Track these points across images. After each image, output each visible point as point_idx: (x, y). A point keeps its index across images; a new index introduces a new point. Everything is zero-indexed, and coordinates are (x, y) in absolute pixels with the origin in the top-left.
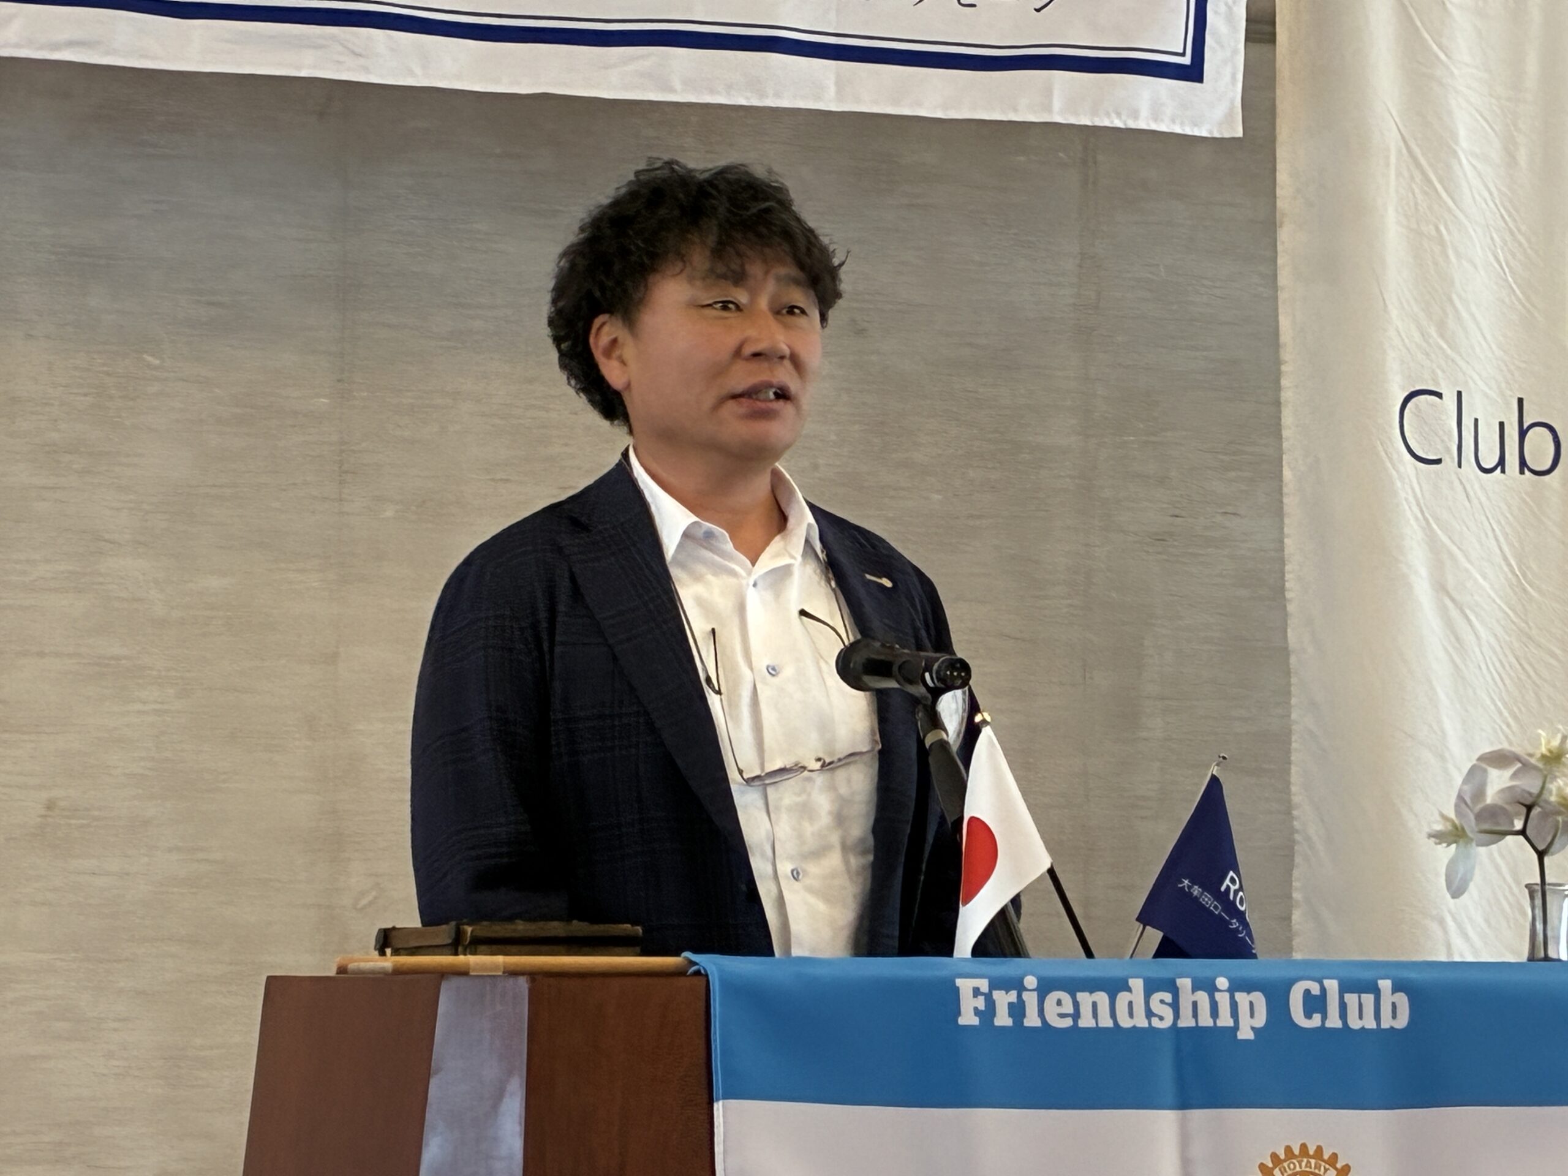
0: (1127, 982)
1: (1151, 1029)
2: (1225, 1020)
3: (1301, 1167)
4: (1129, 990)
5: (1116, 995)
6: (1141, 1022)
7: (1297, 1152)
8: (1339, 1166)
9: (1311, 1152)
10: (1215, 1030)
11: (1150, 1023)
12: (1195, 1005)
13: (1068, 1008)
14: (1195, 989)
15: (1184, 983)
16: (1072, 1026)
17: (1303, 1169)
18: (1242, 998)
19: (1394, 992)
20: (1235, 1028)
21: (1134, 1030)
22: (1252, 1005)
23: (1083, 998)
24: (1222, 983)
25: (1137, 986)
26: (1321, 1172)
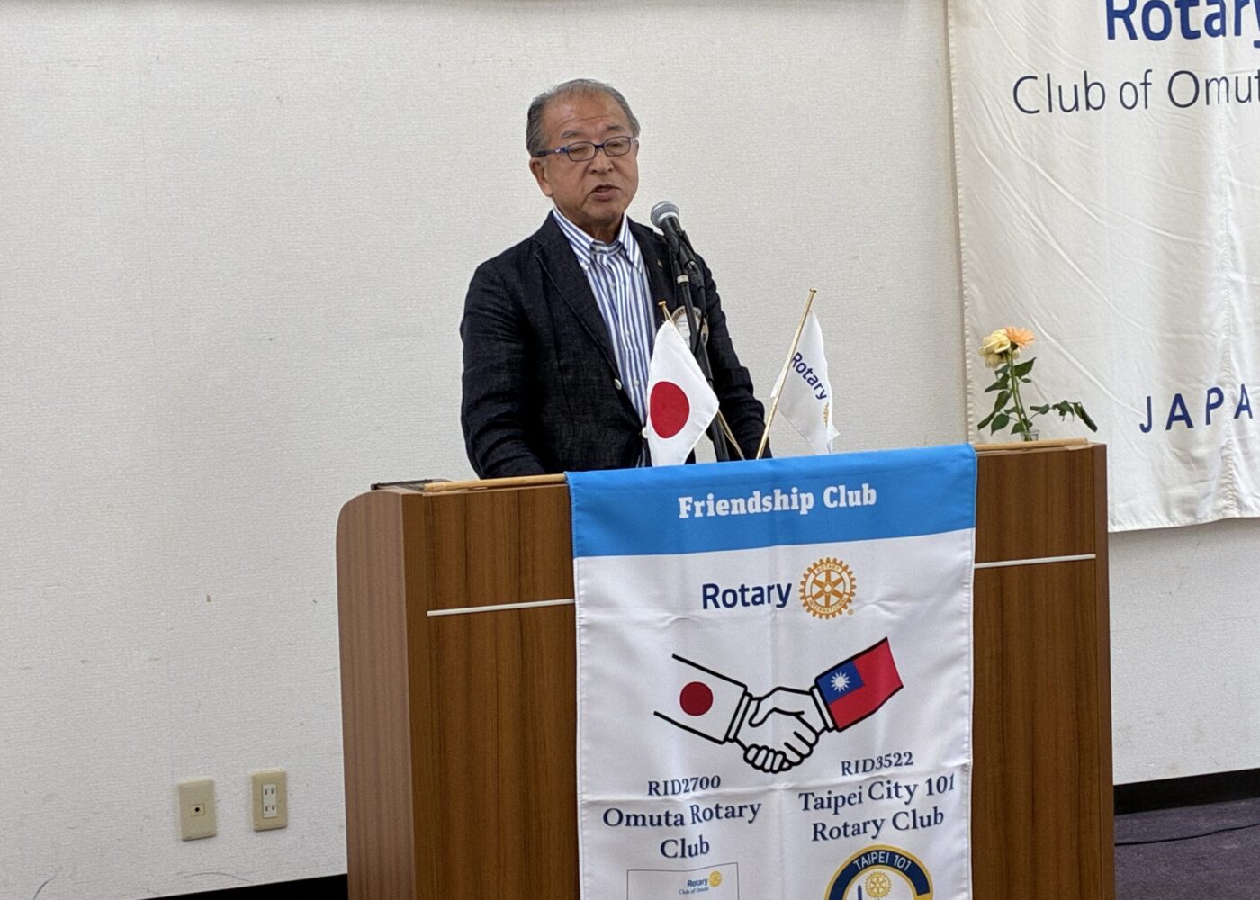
0: (753, 493)
1: (763, 513)
2: (795, 506)
3: (826, 567)
4: (753, 496)
5: (747, 500)
6: (758, 510)
7: (825, 561)
8: (843, 565)
9: (832, 560)
11: (762, 510)
12: (782, 501)
13: (727, 506)
14: (782, 493)
15: (777, 492)
16: (728, 515)
17: (828, 568)
18: (803, 496)
19: (870, 488)
20: (800, 509)
21: (756, 513)
22: (807, 499)
23: (733, 501)
24: (795, 490)
25: (757, 494)
26: (835, 569)
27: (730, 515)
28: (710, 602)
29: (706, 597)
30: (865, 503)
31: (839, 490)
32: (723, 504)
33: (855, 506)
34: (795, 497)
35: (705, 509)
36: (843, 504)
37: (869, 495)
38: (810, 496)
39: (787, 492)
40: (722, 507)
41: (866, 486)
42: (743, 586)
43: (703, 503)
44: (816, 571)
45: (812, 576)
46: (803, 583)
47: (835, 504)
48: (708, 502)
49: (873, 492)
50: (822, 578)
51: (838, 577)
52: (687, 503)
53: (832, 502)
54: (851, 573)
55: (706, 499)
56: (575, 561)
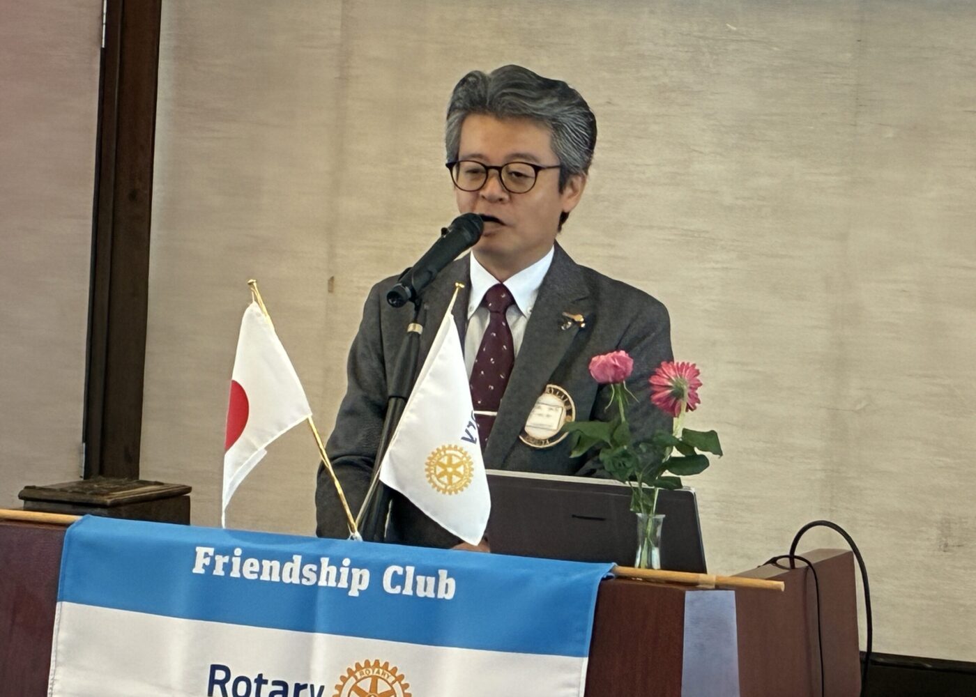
0: (292, 557)
1: (301, 585)
2: (343, 584)
3: (373, 671)
4: (292, 561)
5: (284, 564)
6: (296, 580)
7: (372, 664)
8: (397, 674)
9: (381, 665)
10: (336, 589)
11: (301, 582)
12: (328, 573)
13: (257, 568)
14: (329, 565)
15: (325, 561)
16: (256, 580)
17: (375, 674)
18: (356, 571)
19: (448, 577)
20: (349, 588)
21: (291, 583)
22: (361, 576)
23: (266, 563)
24: (347, 562)
25: (298, 559)
26: (386, 677)
27: (258, 579)
28: (217, 688)
29: (213, 681)
30: (441, 595)
31: (405, 572)
32: (252, 565)
33: (426, 597)
34: (344, 571)
35: (228, 567)
36: (408, 591)
37: (447, 585)
38: (366, 573)
39: (336, 562)
40: (250, 569)
41: (443, 573)
42: (260, 676)
43: (226, 559)
44: (358, 674)
45: (352, 681)
46: (340, 688)
47: (397, 590)
48: (234, 559)
49: (452, 582)
50: (366, 685)
51: (389, 688)
52: (206, 555)
53: (393, 586)
54: (405, 686)
55: (232, 555)
56: (58, 604)
